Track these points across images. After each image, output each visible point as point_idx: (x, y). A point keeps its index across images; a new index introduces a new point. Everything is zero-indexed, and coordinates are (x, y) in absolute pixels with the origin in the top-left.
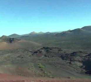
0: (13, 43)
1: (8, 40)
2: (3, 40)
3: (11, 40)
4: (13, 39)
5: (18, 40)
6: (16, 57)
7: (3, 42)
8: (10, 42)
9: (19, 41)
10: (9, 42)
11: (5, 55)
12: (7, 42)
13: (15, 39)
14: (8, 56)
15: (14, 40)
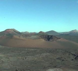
0: (51, 41)
1: (46, 38)
2: (40, 36)
3: (49, 37)
4: (52, 36)
5: (58, 38)
6: (55, 58)
7: (41, 39)
8: (48, 39)
9: (59, 40)
10: (46, 39)
11: (43, 54)
12: (45, 40)
13: (54, 36)
14: (46, 56)
15: (53, 38)
